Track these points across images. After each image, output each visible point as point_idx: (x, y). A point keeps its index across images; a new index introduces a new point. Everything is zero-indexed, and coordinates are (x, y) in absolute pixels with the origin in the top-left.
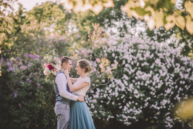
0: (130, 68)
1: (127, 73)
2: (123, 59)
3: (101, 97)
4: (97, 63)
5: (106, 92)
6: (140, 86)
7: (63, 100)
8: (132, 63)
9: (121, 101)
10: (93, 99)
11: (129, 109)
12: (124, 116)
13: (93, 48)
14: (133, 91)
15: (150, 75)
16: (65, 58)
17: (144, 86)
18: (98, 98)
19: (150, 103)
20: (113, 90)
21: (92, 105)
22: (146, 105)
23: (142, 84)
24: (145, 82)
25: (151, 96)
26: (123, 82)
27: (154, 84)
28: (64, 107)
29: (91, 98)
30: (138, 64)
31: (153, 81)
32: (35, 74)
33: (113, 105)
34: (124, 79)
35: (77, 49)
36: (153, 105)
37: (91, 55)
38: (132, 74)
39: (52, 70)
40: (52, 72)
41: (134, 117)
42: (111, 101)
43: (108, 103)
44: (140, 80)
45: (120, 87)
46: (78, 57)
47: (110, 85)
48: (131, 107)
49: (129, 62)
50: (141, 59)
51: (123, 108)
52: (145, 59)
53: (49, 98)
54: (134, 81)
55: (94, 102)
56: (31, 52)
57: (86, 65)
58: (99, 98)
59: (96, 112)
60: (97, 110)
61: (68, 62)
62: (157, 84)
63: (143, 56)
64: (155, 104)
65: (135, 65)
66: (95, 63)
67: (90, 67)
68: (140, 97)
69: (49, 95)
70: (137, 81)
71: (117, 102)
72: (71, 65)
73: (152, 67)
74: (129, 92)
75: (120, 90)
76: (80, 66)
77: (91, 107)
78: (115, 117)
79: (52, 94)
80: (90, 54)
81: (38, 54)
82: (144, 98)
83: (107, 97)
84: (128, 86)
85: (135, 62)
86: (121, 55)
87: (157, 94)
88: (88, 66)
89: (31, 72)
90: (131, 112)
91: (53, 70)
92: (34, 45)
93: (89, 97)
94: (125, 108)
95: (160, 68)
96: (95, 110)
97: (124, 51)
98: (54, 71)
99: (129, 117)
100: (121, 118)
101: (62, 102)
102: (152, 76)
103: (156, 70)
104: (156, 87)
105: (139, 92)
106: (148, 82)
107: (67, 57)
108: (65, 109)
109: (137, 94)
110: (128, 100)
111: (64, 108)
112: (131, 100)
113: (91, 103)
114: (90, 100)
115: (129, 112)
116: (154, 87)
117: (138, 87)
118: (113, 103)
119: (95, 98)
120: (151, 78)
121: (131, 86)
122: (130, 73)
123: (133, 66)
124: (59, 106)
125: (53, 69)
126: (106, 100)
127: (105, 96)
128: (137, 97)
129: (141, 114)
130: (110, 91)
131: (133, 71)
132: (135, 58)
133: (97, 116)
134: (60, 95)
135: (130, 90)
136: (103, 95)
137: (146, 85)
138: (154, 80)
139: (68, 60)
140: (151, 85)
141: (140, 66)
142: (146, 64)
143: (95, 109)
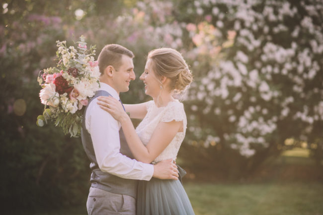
0: (251, 37)
1: (244, 49)
2: (236, 19)
3: (193, 98)
5: (202, 88)
6: (273, 75)
8: (255, 27)
9: (233, 106)
11: (250, 121)
12: (240, 138)
14: (258, 85)
15: (291, 52)
16: (111, 49)
17: (280, 75)
19: (293, 108)
20: (217, 83)
22: (285, 112)
23: (276, 70)
24: (281, 66)
25: (295, 95)
26: (236, 67)
27: (301, 69)
28: (115, 202)
30: (266, 29)
31: (298, 63)
33: (216, 116)
34: (239, 60)
36: (299, 115)
38: (255, 49)
39: (66, 94)
40: (65, 101)
41: (261, 140)
42: (214, 107)
43: (207, 111)
44: (273, 63)
45: (231, 77)
47: (211, 75)
48: (255, 118)
49: (248, 24)
50: (272, 18)
51: (238, 120)
52: (281, 18)
54: (258, 65)
57: (174, 66)
61: (121, 64)
62: (306, 70)
63: (276, 13)
64: (302, 111)
65: (260, 30)
67: (185, 72)
68: (273, 98)
70: (264, 65)
71: (225, 108)
72: (129, 70)
73: (295, 34)
74: (249, 88)
75: (230, 83)
76: (154, 69)
78: (222, 139)
82: (281, 99)
83: (204, 99)
84: (248, 77)
85: (261, 24)
86: (231, 11)
87: (306, 90)
88: (179, 71)
90: (255, 130)
91: (68, 96)
94: (243, 122)
95: (313, 37)
97: (236, 3)
98: (70, 99)
99: (251, 140)
100: (235, 141)
102: (297, 53)
103: (303, 41)
104: (305, 76)
105: (271, 88)
106: (288, 66)
107: (117, 45)
108: (119, 210)
109: (266, 93)
110: (247, 104)
111: (114, 207)
112: (254, 105)
115: (250, 128)
116: (301, 76)
117: (269, 77)
118: (218, 111)
120: (295, 59)
121: (254, 74)
122: (251, 48)
123: (257, 34)
125: (69, 93)
126: (202, 104)
127: (200, 96)
128: (267, 97)
129: (274, 132)
130: (211, 87)
131: (257, 43)
132: (260, 16)
135: (252, 84)
136: (196, 94)
137: (284, 72)
138: (301, 61)
139: (120, 57)
140: (294, 71)
141: (271, 33)
142: (282, 27)
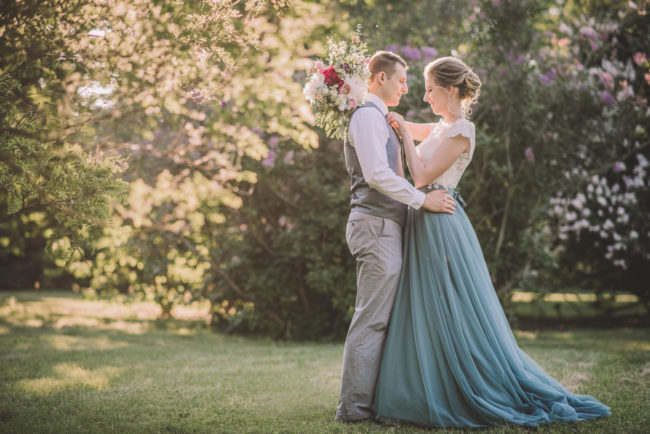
4: (635, 66)
7: (372, 204)
10: (623, 190)
13: (621, 15)
18: (641, 188)
21: (621, 211)
28: (375, 226)
29: (616, 187)
32: (424, 114)
35: (566, 21)
37: (615, 40)
46: (571, 51)
53: (474, 193)
55: (626, 202)
56: (410, 39)
58: (646, 189)
59: (634, 235)
60: (636, 230)
61: (394, 71)
66: (629, 66)
69: (472, 182)
77: (619, 220)
79: (482, 180)
80: (611, 36)
81: (431, 45)
88: (464, 76)
89: (412, 107)
92: (419, 15)
93: (610, 184)
96: (631, 229)
101: (368, 211)
108: (379, 235)
111: (374, 231)
113: (618, 204)
114: (613, 194)
119: (633, 189)
124: (357, 225)
133: (638, 249)
134: (368, 180)
143: (633, 226)
